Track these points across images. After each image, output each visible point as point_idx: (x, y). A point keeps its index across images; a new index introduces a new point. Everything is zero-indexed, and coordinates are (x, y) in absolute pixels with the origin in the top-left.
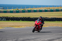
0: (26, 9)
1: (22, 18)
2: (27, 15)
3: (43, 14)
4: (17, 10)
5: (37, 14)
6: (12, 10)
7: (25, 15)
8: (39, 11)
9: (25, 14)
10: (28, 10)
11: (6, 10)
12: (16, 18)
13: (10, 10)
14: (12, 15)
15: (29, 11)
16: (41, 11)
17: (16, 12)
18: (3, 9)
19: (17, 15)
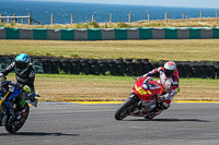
0: (134, 24)
1: (113, 63)
2: (133, 49)
3: (205, 45)
4: (92, 28)
5: (178, 45)
6: (71, 27)
7: (126, 49)
8: (188, 34)
9: (126, 45)
10: (140, 30)
11: (45, 27)
12: (86, 61)
13: (63, 26)
14: (72, 48)
15: (145, 35)
16: (195, 34)
17: (86, 36)
18: (32, 21)
19: (92, 49)
